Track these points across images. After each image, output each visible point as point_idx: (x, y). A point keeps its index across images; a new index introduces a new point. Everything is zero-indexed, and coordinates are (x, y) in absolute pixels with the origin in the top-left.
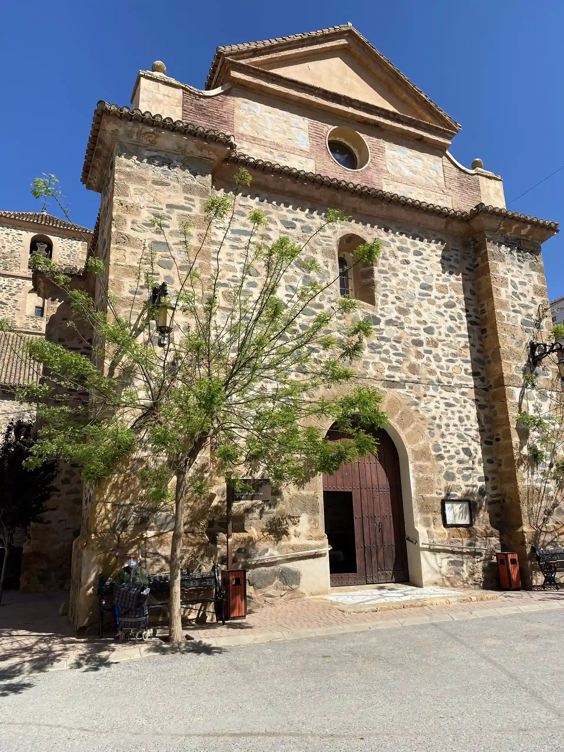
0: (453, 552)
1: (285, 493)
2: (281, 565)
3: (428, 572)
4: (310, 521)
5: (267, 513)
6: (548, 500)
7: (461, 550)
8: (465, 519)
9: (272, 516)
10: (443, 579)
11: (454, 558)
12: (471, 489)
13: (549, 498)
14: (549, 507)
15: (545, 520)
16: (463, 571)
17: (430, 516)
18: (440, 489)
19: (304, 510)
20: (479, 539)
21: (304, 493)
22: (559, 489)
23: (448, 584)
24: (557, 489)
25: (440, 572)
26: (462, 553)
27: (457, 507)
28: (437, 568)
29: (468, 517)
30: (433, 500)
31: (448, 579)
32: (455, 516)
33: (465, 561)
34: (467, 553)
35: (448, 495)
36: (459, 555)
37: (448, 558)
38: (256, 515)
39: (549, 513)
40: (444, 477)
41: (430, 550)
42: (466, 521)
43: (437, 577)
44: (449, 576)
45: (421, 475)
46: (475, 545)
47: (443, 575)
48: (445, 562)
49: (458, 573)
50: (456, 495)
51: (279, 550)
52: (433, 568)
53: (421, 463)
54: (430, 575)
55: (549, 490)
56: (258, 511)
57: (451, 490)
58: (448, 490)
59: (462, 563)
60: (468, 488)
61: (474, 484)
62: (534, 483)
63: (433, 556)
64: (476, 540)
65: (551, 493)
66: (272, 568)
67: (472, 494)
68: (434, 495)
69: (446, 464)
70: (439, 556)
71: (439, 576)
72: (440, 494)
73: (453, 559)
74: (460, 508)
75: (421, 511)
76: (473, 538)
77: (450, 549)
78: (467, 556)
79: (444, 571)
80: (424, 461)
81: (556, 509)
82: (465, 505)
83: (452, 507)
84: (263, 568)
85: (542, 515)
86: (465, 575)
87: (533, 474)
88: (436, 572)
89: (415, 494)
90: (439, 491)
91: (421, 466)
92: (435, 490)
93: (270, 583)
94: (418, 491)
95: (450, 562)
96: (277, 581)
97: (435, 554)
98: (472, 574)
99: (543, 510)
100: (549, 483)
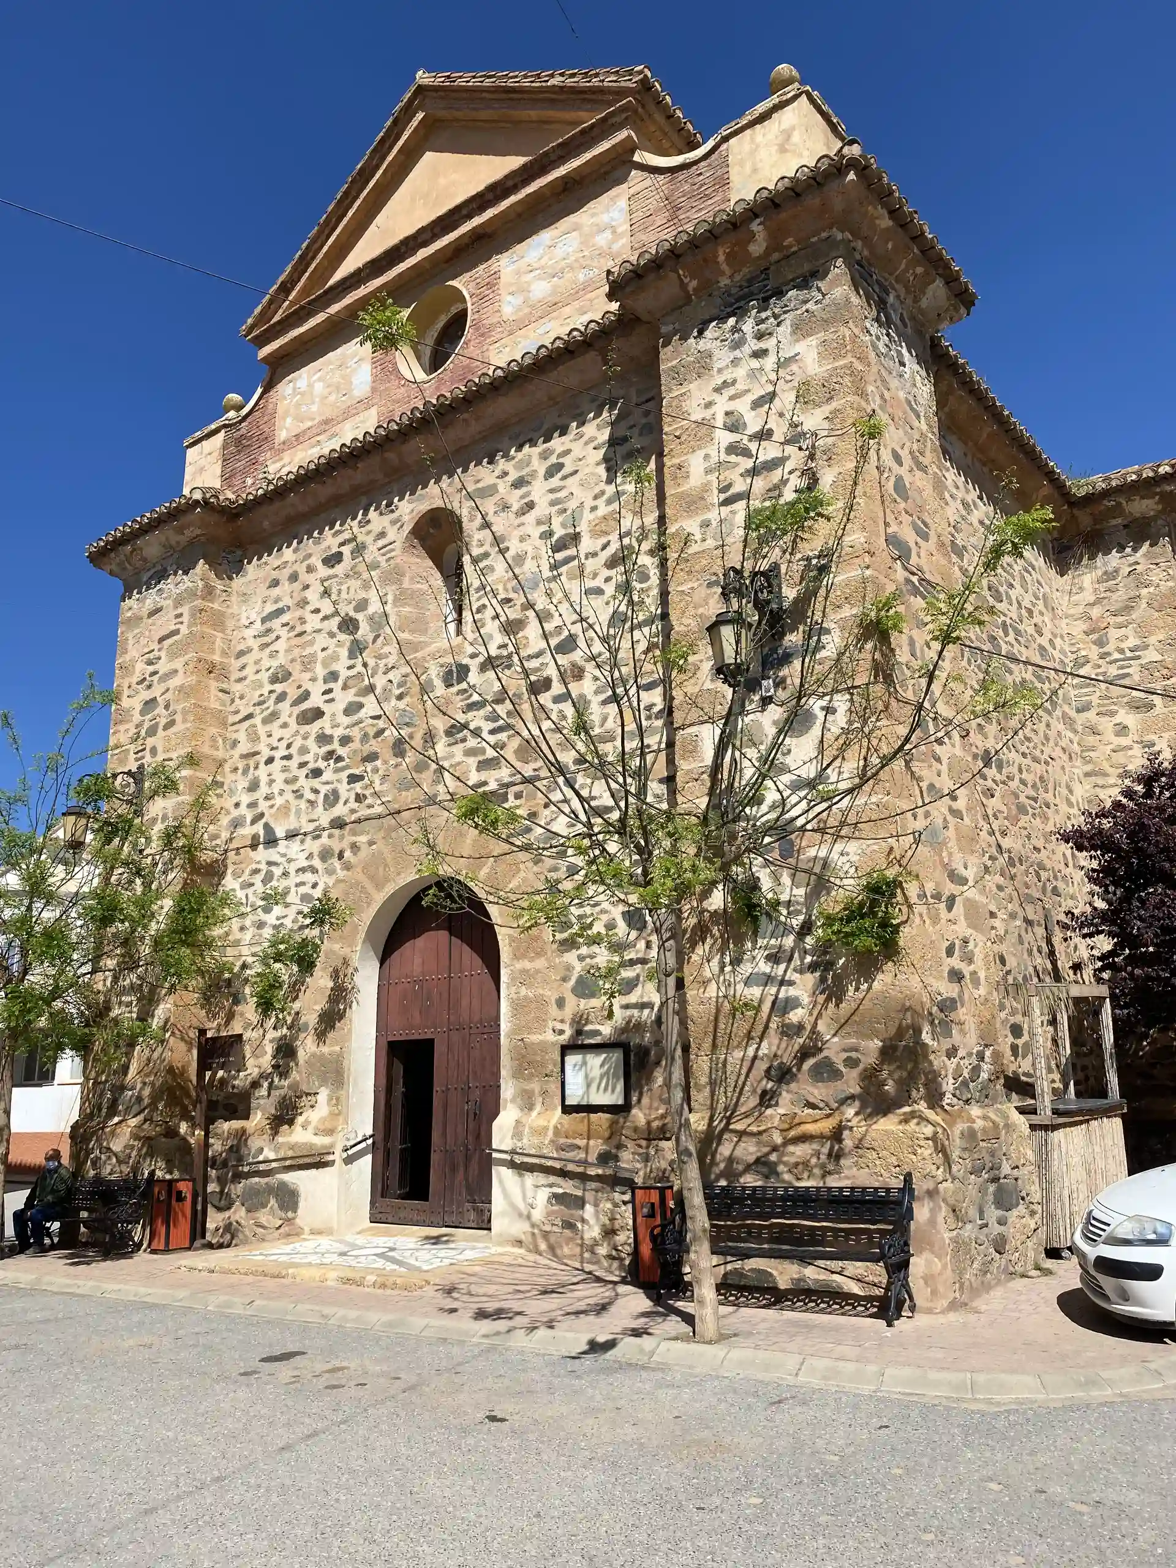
0: (563, 1174)
1: (301, 1054)
2: (278, 1176)
3: (503, 1214)
4: (330, 1099)
5: (277, 1088)
6: (783, 1034)
7: (580, 1170)
8: (613, 1091)
9: (282, 1092)
10: (533, 1234)
11: (567, 1187)
12: (636, 1012)
13: (789, 1031)
14: (787, 1059)
15: (767, 1099)
16: (583, 1221)
17: (535, 1086)
18: (562, 1021)
19: (324, 1082)
20: (630, 1144)
21: (325, 1049)
22: (828, 999)
23: (543, 1246)
24: (821, 998)
25: (529, 1217)
26: (583, 1178)
27: (595, 1061)
28: (521, 1206)
29: (620, 1086)
30: (543, 1047)
31: (546, 1235)
32: (588, 1086)
33: (589, 1196)
34: (598, 1178)
35: (579, 1032)
36: (576, 1182)
37: (551, 1186)
38: (263, 1092)
39: (783, 1075)
40: (574, 990)
41: (512, 1165)
42: (614, 1097)
43: (520, 1229)
44: (548, 1228)
45: (523, 991)
46: (616, 1158)
47: (533, 1226)
48: (543, 1195)
49: (569, 1225)
50: (597, 1033)
51: (276, 1149)
52: (513, 1206)
53: (526, 964)
54: (506, 1221)
55: (791, 1004)
56: (266, 1085)
57: (587, 1021)
58: (579, 1024)
59: (580, 1203)
60: (629, 1012)
61: (645, 1000)
62: (740, 987)
63: (517, 1178)
64: (620, 1146)
65: (796, 1016)
66: (266, 1180)
67: (639, 1027)
68: (550, 1037)
69: (581, 958)
70: (530, 1179)
71: (526, 1227)
72: (561, 1032)
73: (560, 1191)
74: (602, 1065)
75: (518, 1074)
76: (614, 1141)
77: (557, 1165)
78: (594, 1185)
79: (538, 1215)
80: (532, 960)
81: (810, 1062)
82: (617, 1056)
83: (584, 1063)
84: (257, 1179)
85: (758, 1081)
86: (593, 1232)
87: (736, 962)
88: (520, 1215)
89: (508, 1036)
90: (559, 1026)
91: (524, 971)
92: (551, 1024)
93: (264, 1206)
94: (516, 1030)
95: (555, 1196)
96: (273, 1202)
97: (521, 1175)
98: (609, 1232)
99: (761, 1066)
100: (791, 983)
